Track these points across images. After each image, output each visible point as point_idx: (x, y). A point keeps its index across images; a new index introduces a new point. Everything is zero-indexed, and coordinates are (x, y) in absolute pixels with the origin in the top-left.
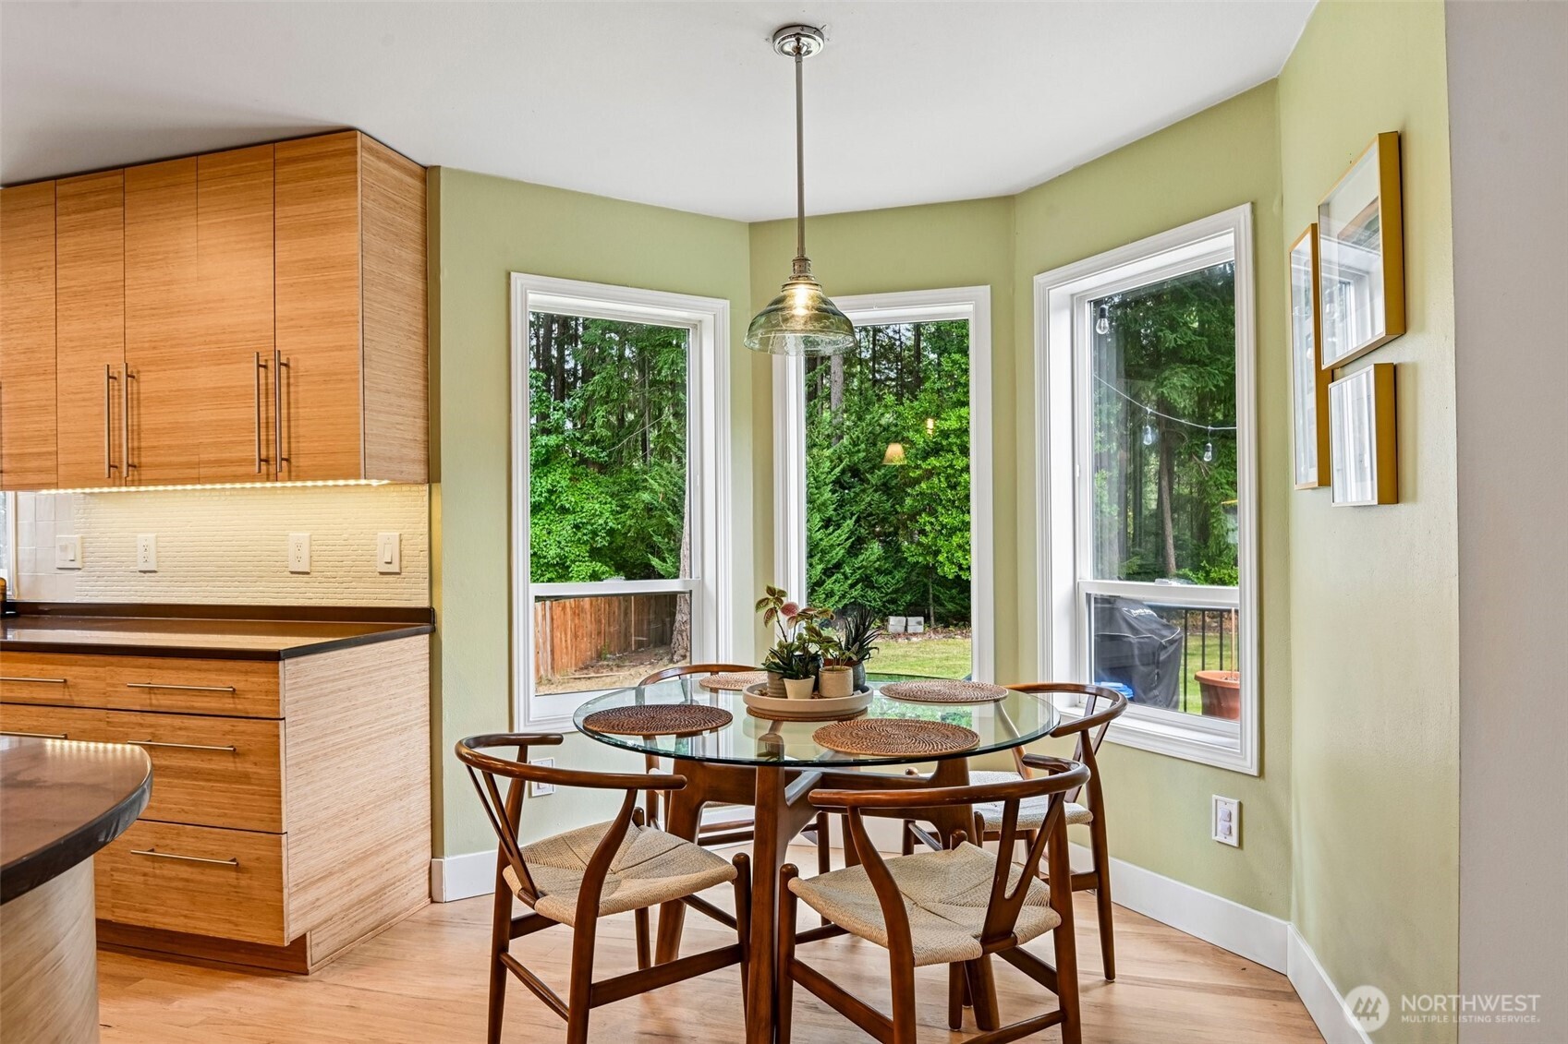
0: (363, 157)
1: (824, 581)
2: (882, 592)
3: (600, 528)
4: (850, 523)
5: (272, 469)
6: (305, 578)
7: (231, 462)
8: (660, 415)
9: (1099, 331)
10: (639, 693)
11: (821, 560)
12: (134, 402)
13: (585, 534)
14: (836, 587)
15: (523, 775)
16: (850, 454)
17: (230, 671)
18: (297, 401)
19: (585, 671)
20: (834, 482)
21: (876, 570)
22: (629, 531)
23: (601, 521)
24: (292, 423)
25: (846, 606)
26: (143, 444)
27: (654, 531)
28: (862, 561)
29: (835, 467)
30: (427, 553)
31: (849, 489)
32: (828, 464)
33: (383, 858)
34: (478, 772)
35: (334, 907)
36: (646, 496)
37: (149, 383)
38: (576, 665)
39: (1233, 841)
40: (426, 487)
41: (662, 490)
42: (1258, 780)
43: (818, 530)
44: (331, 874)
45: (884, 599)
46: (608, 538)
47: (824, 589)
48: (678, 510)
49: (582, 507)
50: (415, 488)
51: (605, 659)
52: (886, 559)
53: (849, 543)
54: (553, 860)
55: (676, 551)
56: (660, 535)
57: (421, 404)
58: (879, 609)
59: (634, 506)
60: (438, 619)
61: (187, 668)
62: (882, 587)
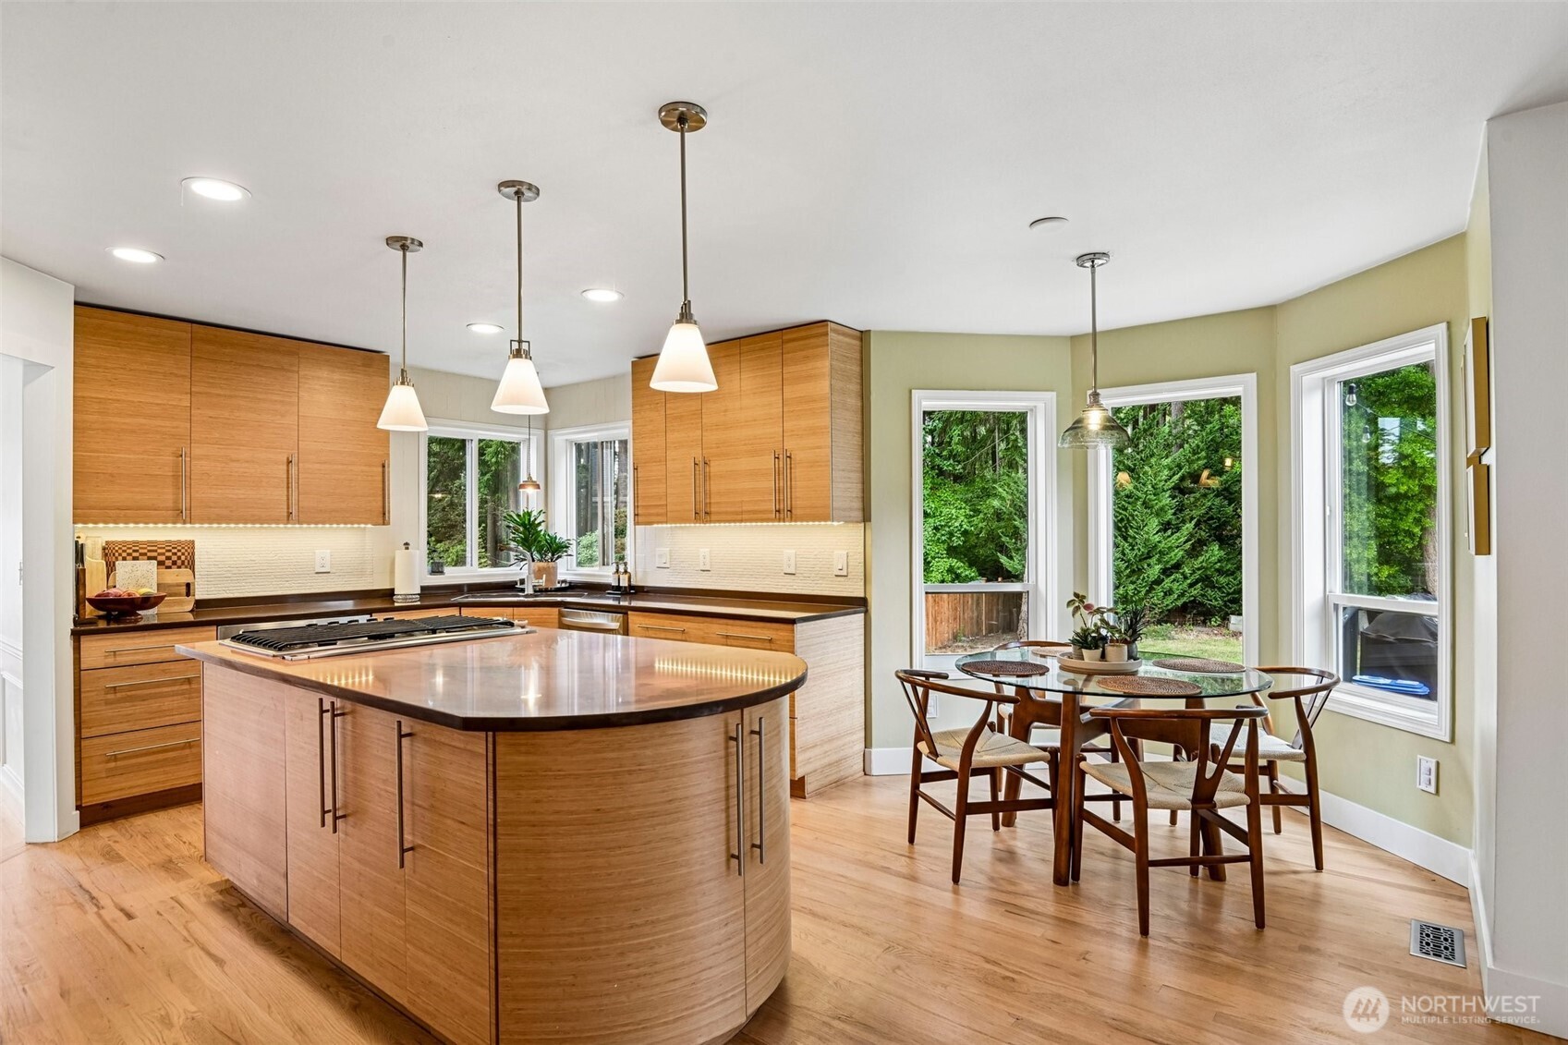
0: (832, 335)
1: (1163, 580)
2: (1223, 592)
3: (956, 530)
4: (1190, 526)
5: (782, 516)
6: (793, 577)
7: (761, 512)
8: (1009, 429)
9: (1348, 403)
10: (993, 654)
11: (1159, 561)
12: (707, 477)
13: (943, 535)
14: (1175, 586)
15: (927, 688)
16: (1190, 462)
17: (769, 629)
18: (795, 478)
19: (944, 650)
20: (1174, 488)
21: (1217, 570)
22: (981, 532)
23: (957, 524)
24: (793, 490)
25: (1185, 604)
26: (712, 501)
27: (1002, 533)
28: (1201, 563)
29: (1174, 475)
30: (863, 564)
31: (1190, 493)
32: (1166, 472)
33: (840, 743)
34: (908, 686)
35: (817, 764)
36: (996, 503)
37: (715, 467)
38: (936, 645)
39: (1432, 789)
40: (863, 524)
41: (1010, 497)
42: (1450, 745)
43: (1157, 533)
44: (816, 745)
45: (1226, 599)
46: (962, 538)
47: (1163, 588)
48: (1024, 516)
49: (941, 512)
50: (855, 525)
51: (960, 641)
52: (1228, 560)
53: (1188, 546)
54: (944, 742)
55: (1022, 550)
56: (1008, 536)
57: (859, 475)
58: (1220, 608)
59: (985, 511)
60: (869, 604)
61: (746, 626)
62: (1223, 587)
